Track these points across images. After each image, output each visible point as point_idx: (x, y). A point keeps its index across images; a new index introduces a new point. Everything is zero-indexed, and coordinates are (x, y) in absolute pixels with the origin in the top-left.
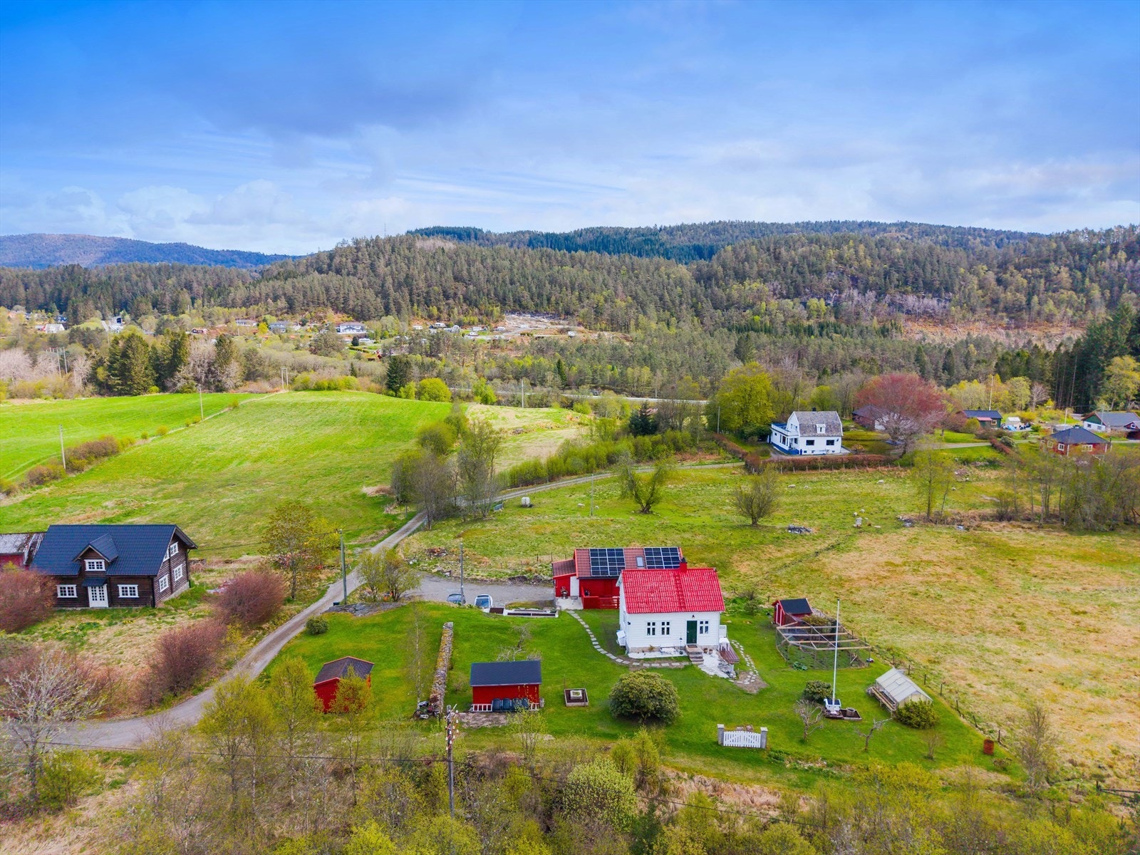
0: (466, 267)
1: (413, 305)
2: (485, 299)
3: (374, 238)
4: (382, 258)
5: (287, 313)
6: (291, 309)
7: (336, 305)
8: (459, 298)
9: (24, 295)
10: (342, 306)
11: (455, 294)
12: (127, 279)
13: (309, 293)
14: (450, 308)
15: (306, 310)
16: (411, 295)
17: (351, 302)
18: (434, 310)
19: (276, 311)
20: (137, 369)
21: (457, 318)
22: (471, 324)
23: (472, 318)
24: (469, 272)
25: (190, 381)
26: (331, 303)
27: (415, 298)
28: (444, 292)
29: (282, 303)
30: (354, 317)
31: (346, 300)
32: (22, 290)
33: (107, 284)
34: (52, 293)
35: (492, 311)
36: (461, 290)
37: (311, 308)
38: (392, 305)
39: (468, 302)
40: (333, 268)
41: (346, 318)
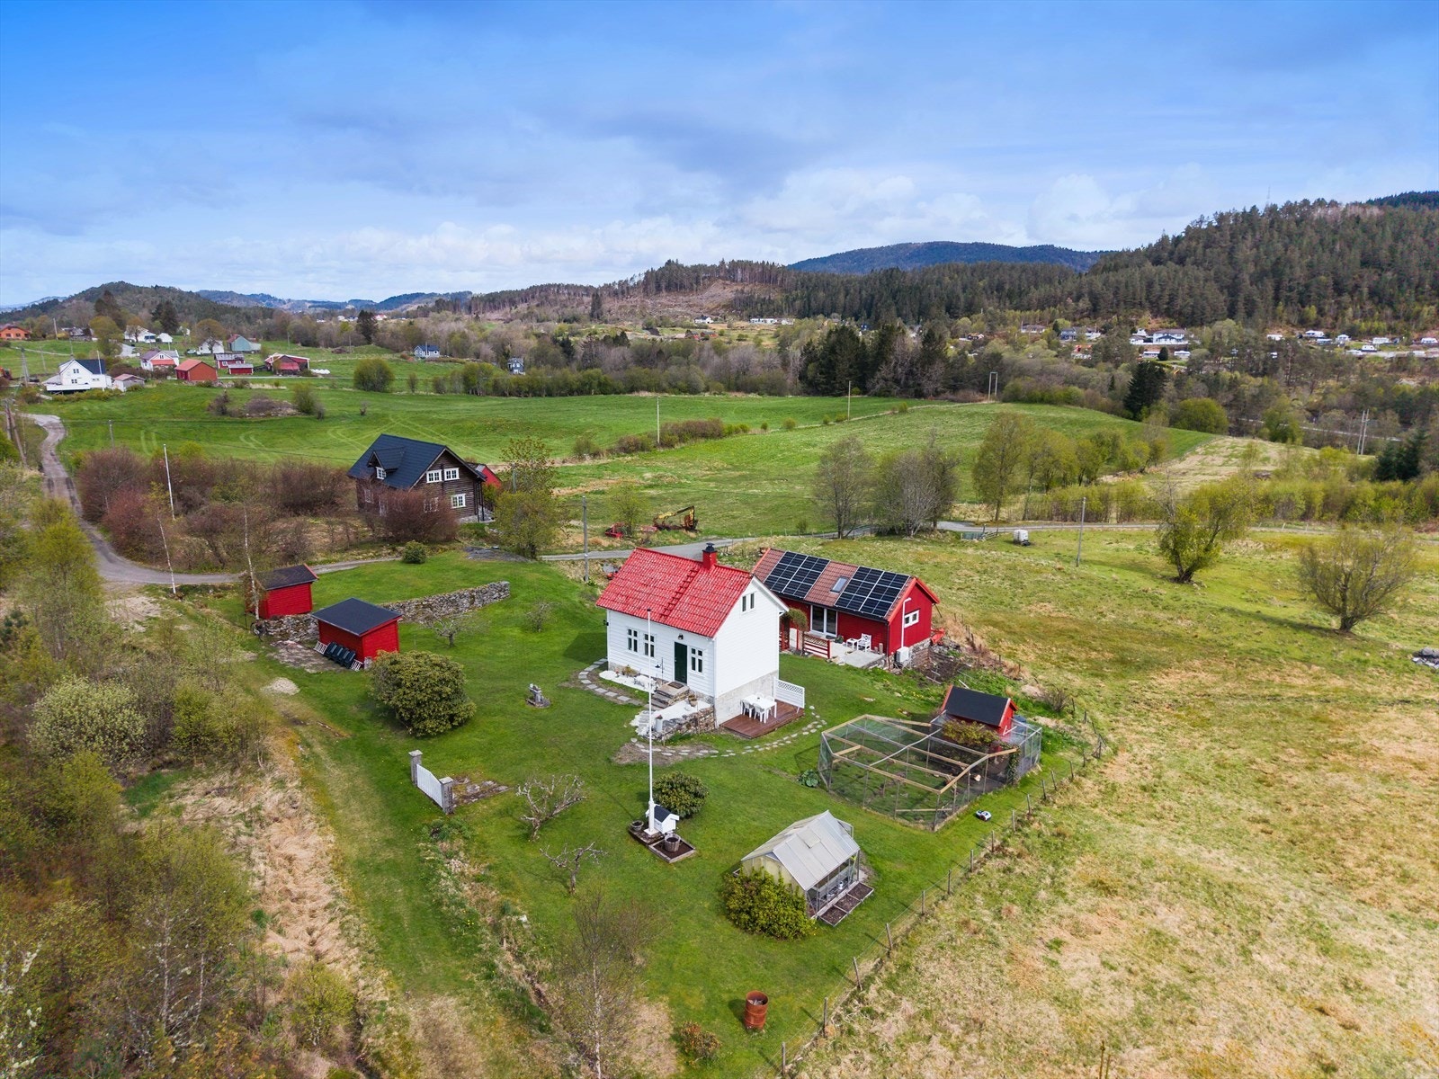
0: (1390, 241)
1: (1276, 305)
2: (1409, 293)
3: (1248, 210)
4: (1250, 238)
5: (1088, 316)
6: (1094, 311)
7: (1158, 306)
8: (1361, 292)
9: (842, 302)
10: (1165, 306)
11: (1357, 286)
12: (939, 282)
13: (1122, 290)
14: (1341, 308)
15: (1114, 313)
16: (1277, 289)
17: (1180, 301)
18: (1312, 312)
19: (1074, 313)
20: (841, 366)
21: (1348, 323)
22: (1372, 334)
23: (1376, 324)
24: (1392, 250)
25: (890, 383)
26: (1151, 302)
27: (1284, 293)
28: (1336, 283)
29: (1084, 304)
30: (1178, 322)
31: (1172, 299)
32: (841, 296)
33: (918, 288)
34: (866, 299)
35: (1418, 313)
36: (1369, 278)
37: (1122, 311)
38: (1240, 305)
39: (1376, 299)
40: (1175, 256)
41: (1167, 324)
